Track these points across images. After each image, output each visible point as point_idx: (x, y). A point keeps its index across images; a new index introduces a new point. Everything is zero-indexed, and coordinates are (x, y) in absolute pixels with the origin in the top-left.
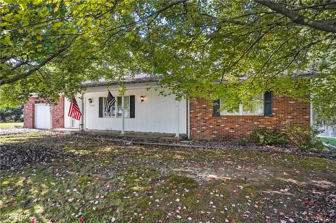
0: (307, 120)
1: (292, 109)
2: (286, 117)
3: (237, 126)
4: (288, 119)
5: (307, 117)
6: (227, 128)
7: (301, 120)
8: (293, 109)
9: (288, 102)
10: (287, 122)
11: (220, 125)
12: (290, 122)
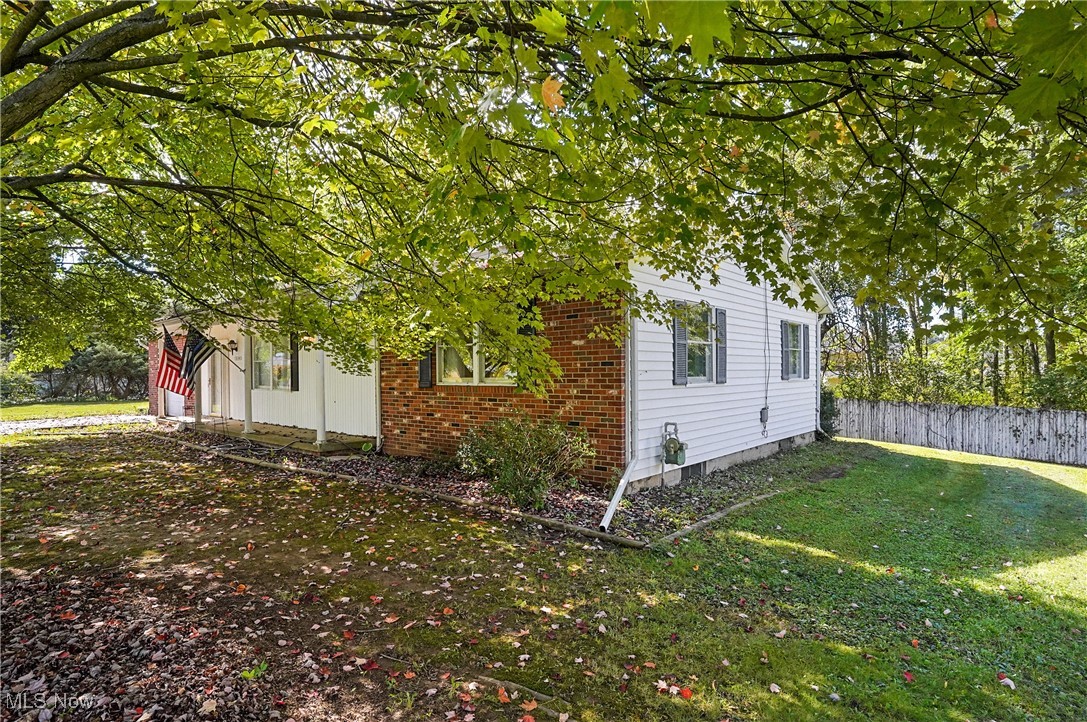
0: (614, 404)
1: (579, 365)
2: (566, 394)
3: (465, 417)
4: (570, 397)
5: (614, 392)
6: (446, 425)
7: (601, 403)
8: (582, 365)
9: (570, 343)
10: (567, 409)
11: (433, 415)
12: (575, 408)
